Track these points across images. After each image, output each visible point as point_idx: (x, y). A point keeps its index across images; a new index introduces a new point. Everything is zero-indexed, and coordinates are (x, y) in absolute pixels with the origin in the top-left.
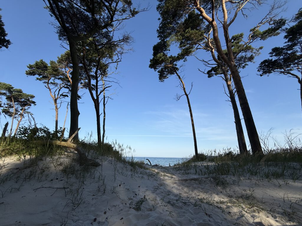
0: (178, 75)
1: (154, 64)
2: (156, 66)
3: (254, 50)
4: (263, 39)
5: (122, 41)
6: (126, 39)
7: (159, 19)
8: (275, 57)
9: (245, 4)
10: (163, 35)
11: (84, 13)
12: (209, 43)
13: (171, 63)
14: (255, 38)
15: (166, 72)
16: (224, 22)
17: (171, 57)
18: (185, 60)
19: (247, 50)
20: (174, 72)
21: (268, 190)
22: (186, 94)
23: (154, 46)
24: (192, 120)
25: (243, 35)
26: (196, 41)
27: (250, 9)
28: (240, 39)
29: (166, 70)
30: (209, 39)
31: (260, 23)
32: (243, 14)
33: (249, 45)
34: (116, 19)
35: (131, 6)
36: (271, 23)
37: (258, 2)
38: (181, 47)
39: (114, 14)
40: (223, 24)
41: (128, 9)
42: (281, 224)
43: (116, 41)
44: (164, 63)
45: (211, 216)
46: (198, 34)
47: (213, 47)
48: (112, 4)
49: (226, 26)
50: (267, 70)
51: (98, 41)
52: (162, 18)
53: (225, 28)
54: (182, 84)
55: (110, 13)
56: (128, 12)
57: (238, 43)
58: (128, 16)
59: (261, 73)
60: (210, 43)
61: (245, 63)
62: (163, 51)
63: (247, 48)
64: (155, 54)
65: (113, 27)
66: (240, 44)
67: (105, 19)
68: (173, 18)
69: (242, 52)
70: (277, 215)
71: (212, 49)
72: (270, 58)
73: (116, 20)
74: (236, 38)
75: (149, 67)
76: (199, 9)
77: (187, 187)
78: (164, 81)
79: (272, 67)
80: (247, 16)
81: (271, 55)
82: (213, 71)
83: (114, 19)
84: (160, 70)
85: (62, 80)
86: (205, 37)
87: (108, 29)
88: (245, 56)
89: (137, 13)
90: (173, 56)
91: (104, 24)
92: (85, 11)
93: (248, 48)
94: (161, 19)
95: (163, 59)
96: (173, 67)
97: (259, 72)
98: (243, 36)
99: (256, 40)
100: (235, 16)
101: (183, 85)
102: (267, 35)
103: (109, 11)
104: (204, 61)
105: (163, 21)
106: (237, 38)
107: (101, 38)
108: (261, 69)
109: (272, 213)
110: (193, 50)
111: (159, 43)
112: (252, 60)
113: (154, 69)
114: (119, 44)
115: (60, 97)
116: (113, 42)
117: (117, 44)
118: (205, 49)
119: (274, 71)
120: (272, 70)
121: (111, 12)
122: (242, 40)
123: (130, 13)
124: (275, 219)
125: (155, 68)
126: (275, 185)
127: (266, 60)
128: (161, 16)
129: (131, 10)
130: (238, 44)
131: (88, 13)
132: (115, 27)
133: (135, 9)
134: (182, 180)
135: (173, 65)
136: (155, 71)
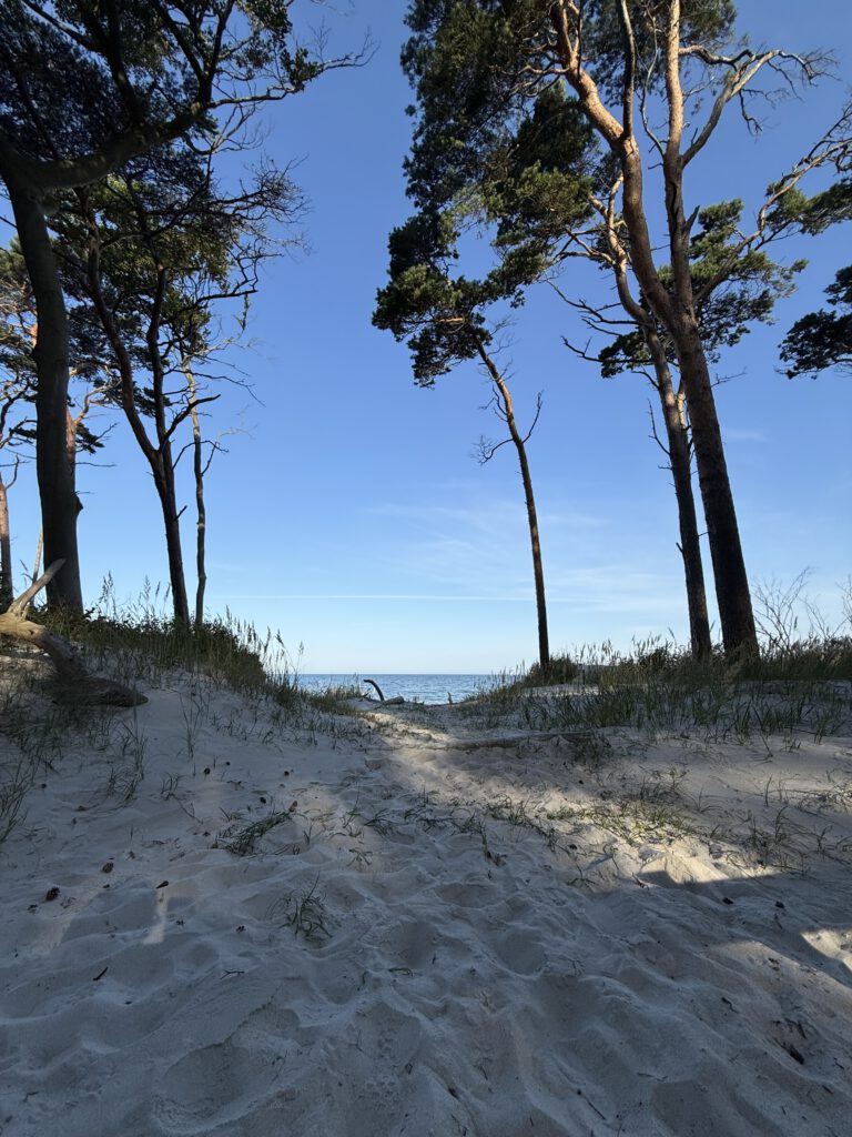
0: (487, 362)
1: (392, 311)
2: (400, 321)
3: (774, 272)
4: (811, 231)
5: (259, 203)
6: (271, 193)
7: (411, 111)
8: (844, 305)
9: (753, 72)
10: (428, 188)
11: (78, 53)
12: (607, 231)
13: (462, 307)
14: (784, 222)
15: (443, 346)
16: (668, 142)
17: (460, 284)
18: (519, 300)
19: (749, 273)
20: (474, 347)
21: (730, 770)
22: (516, 439)
23: (392, 231)
24: (535, 539)
25: (739, 208)
26: (559, 219)
27: (772, 96)
28: (730, 226)
29: (444, 339)
30: (609, 216)
31: (807, 161)
32: (746, 118)
33: (758, 252)
34: (227, 98)
35: (288, 38)
36: (842, 165)
37: (804, 66)
38: (500, 243)
39: (213, 71)
40: (664, 152)
41: (276, 53)
42: (727, 874)
43: (232, 202)
44: (433, 309)
45: (503, 859)
46: (569, 193)
47: (622, 252)
48: (205, 19)
49: (673, 163)
50: (815, 353)
51: (151, 194)
52: (423, 105)
53: (672, 169)
54: (502, 398)
55: (195, 65)
56: (275, 68)
57: (720, 239)
58: (278, 84)
59: (791, 364)
60: (612, 232)
61: (738, 324)
62: (432, 259)
63: (750, 264)
64: (396, 270)
65: (215, 133)
66: (727, 243)
67: (176, 92)
68: (471, 112)
69: (731, 277)
70: (726, 847)
71: (619, 260)
72: (828, 309)
73: (222, 102)
74: (714, 220)
75: (374, 323)
76: (575, 80)
77: (471, 768)
78: (432, 382)
79: (830, 345)
80: (757, 126)
81: (831, 297)
82: (621, 352)
83: (216, 96)
84: (418, 336)
85: (9, 366)
86: (598, 207)
87: (193, 140)
88: (742, 295)
89: (312, 71)
90: (469, 279)
91: (173, 116)
92: (81, 47)
93: (754, 265)
94: (421, 113)
95: (425, 291)
96: (467, 328)
97: (785, 360)
98: (740, 213)
99: (784, 231)
100: (714, 121)
101: (506, 402)
102: (825, 214)
103: (190, 57)
104: (584, 307)
105: (429, 119)
106: (717, 219)
107: (165, 182)
108: (792, 350)
109: (712, 843)
110: (549, 259)
111: (414, 221)
112: (764, 315)
113: (394, 332)
114: (244, 213)
115: (12, 441)
116: (216, 203)
117: (234, 215)
118: (592, 257)
119: (834, 360)
120: (829, 354)
121: (200, 62)
122: (734, 231)
123: (283, 72)
124: (716, 861)
125: (398, 330)
126: (755, 755)
127: (813, 315)
128: (419, 98)
129: (286, 55)
130: (719, 245)
131: (94, 55)
132: (224, 136)
133: (305, 54)
134: (457, 748)
135: (470, 317)
136: (398, 340)
